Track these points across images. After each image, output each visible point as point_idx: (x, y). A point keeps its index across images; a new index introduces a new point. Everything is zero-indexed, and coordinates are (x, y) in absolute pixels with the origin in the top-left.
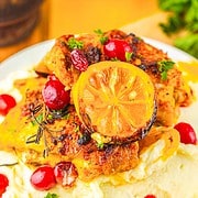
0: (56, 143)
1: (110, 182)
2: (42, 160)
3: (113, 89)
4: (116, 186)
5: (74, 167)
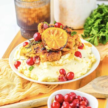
0: (35, 50)
1: (50, 64)
3: (55, 35)
4: (53, 66)
5: (40, 58)
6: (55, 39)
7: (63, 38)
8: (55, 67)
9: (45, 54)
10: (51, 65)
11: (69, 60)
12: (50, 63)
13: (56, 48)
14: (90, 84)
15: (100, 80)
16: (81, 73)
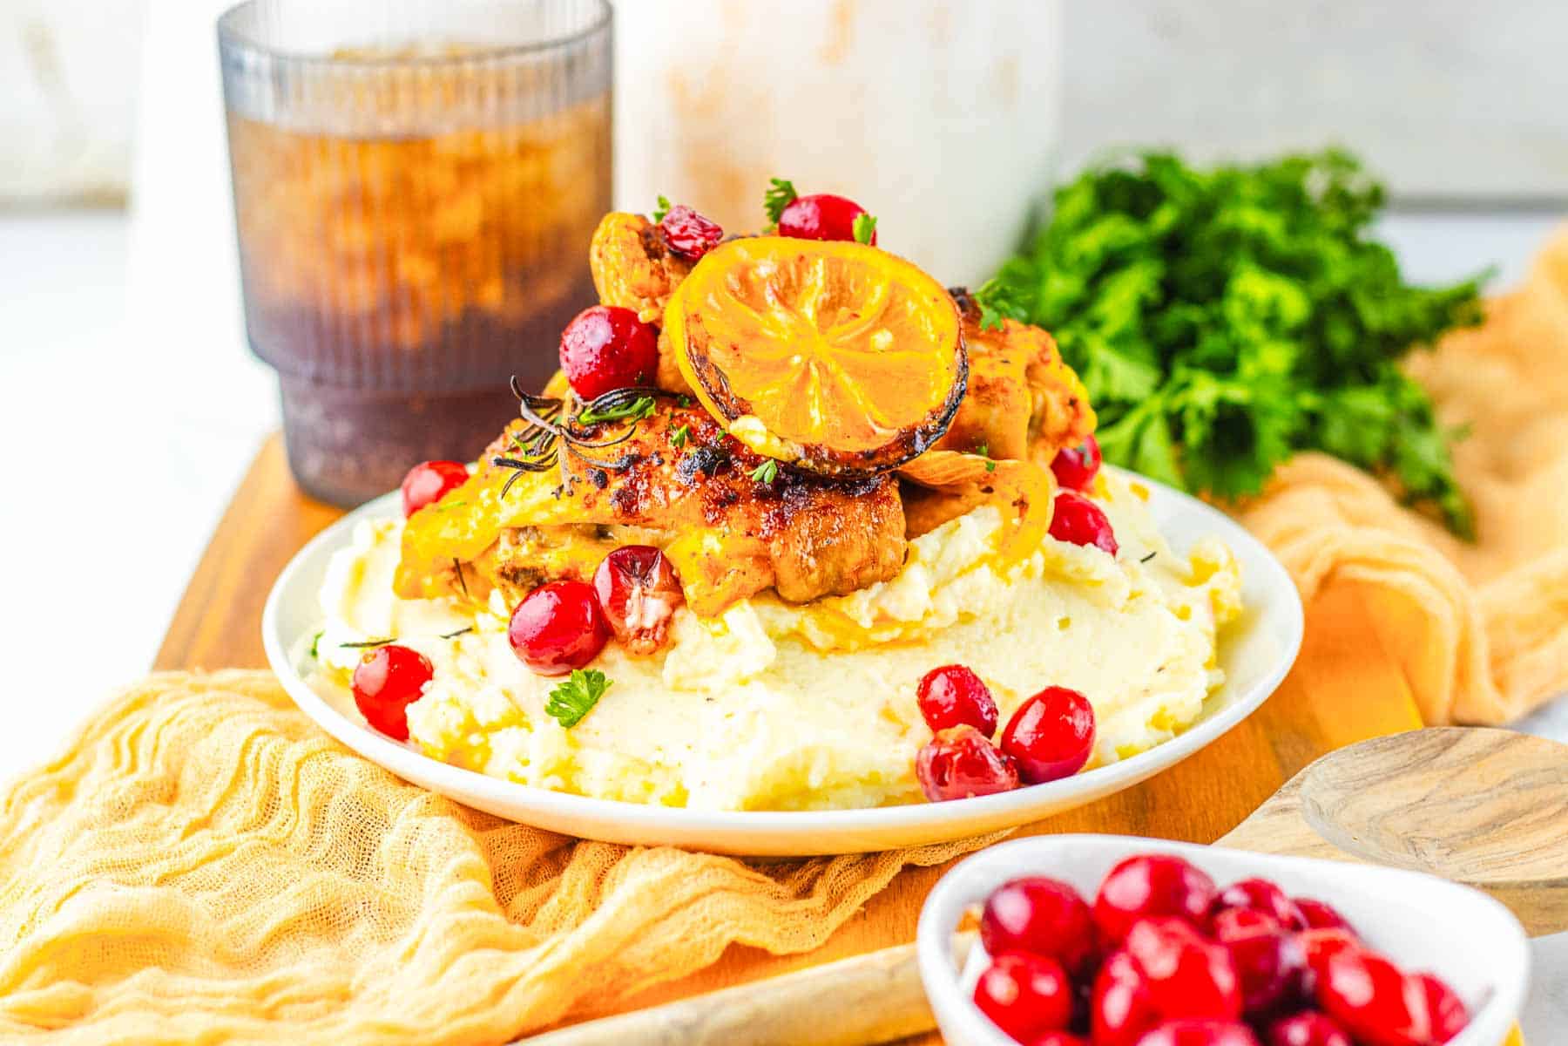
0: (603, 480)
1: (797, 636)
2: (553, 562)
3: (809, 312)
4: (822, 656)
5: (668, 566)
6: (821, 347)
7: (905, 337)
8: (849, 660)
9: (737, 513)
10: (808, 645)
11: (1002, 573)
12: (789, 619)
13: (855, 445)
14: (1285, 810)
15: (1368, 783)
16: (1150, 707)
